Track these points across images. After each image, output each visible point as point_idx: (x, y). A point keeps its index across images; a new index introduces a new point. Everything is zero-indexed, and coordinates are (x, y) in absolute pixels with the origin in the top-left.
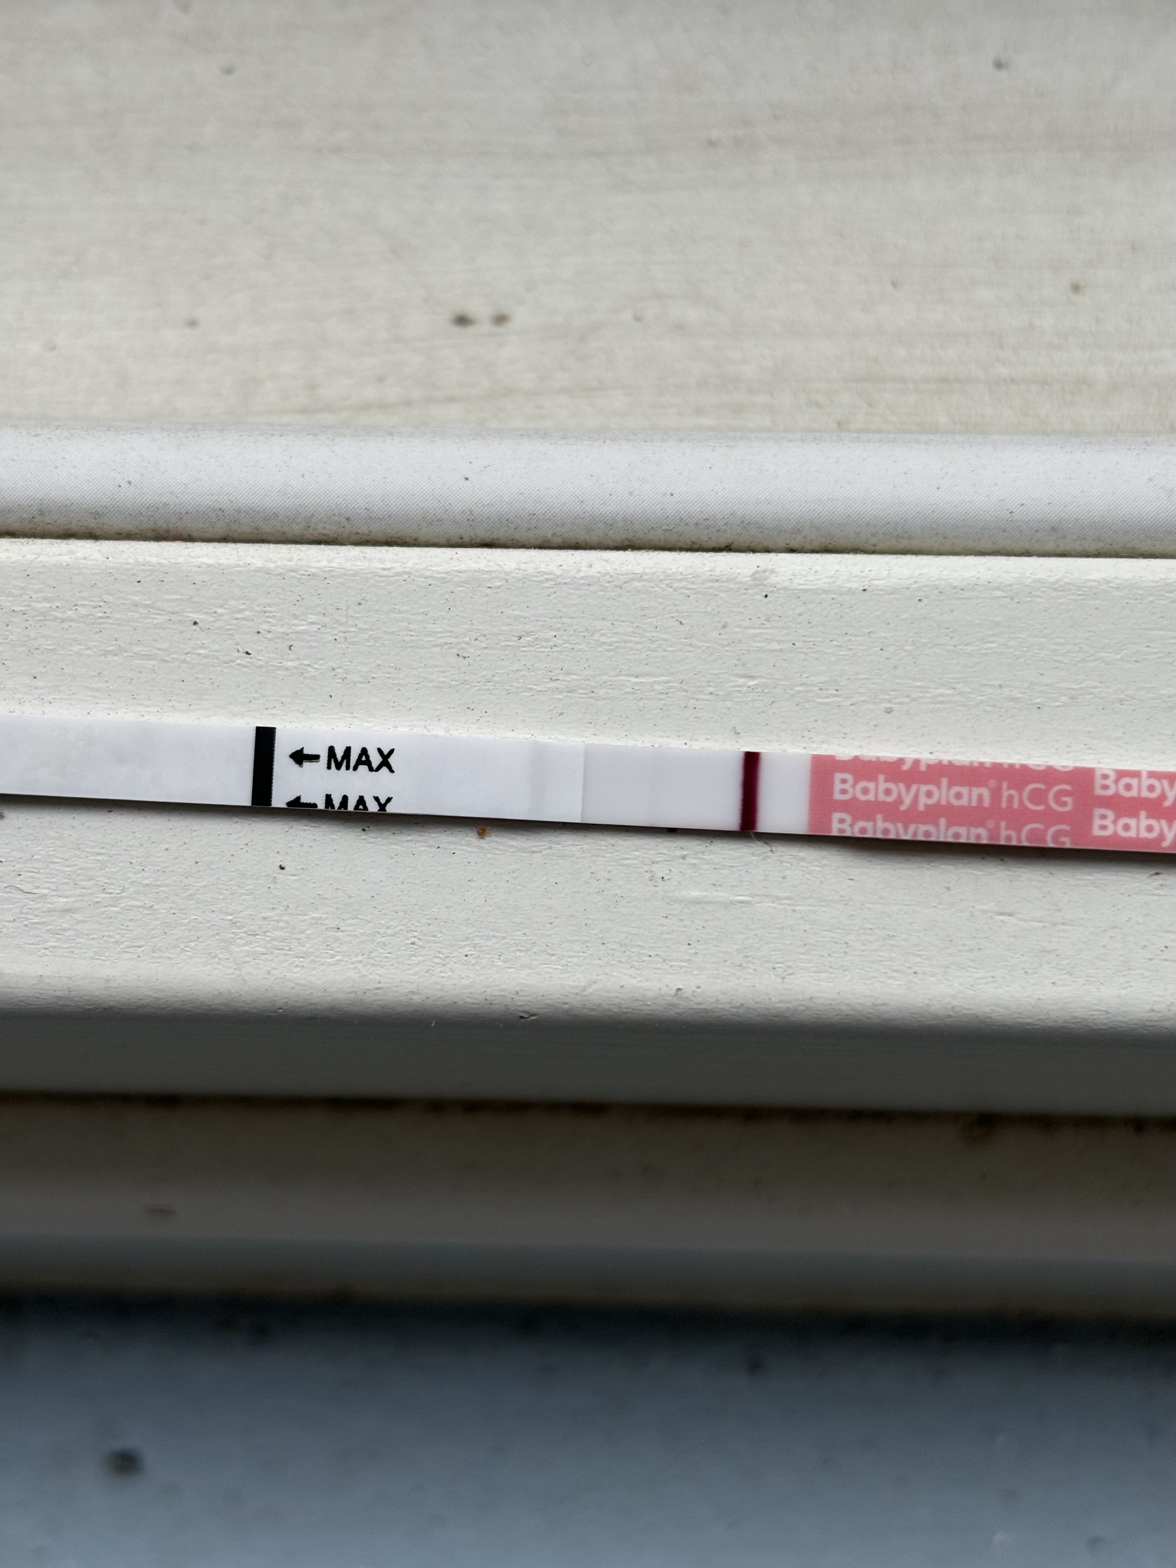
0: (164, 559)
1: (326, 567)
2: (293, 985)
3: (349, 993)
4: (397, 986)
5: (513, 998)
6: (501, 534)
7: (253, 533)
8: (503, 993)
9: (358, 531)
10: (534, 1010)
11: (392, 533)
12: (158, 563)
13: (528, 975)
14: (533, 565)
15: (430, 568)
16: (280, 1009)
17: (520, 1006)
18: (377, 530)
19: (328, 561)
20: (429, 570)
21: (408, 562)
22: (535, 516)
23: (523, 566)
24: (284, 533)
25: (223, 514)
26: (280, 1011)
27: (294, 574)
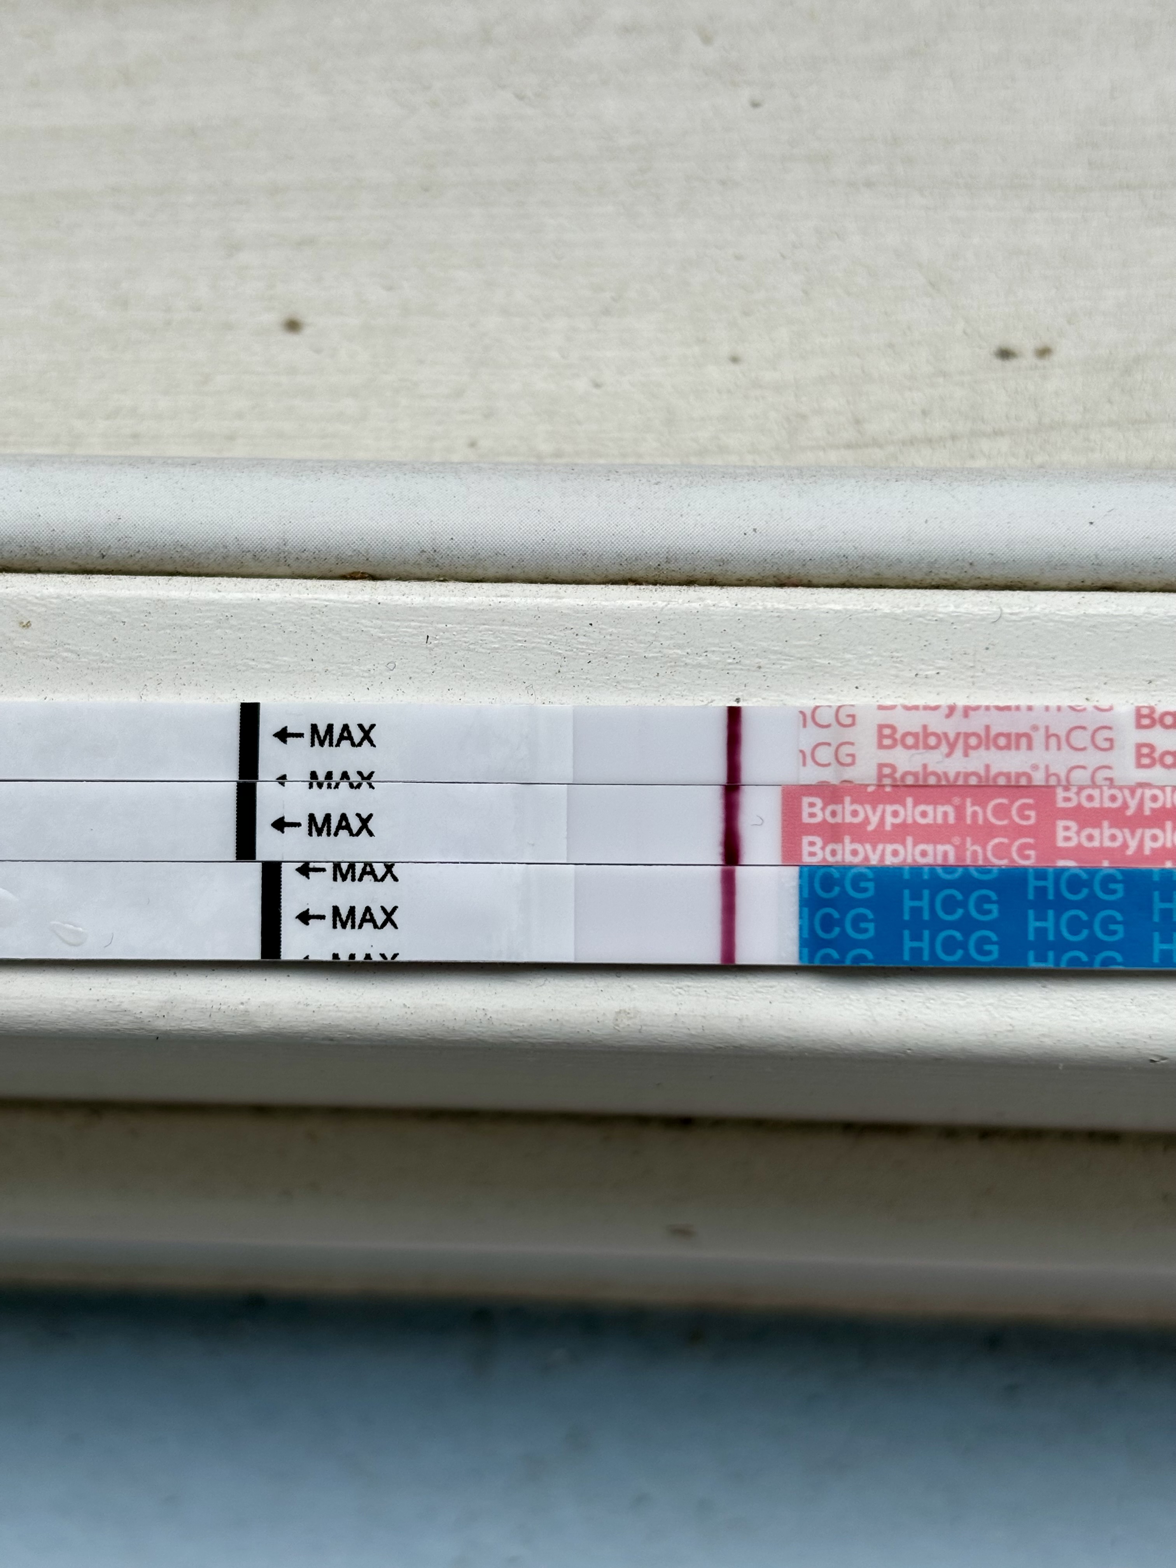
0: (792, 605)
1: (953, 612)
2: (924, 1027)
3: (980, 1035)
4: (1029, 1029)
5: (1145, 1042)
6: (1125, 578)
7: (873, 578)
8: (1134, 1037)
9: (980, 576)
10: (1165, 1055)
11: (1013, 575)
12: (786, 610)
13: (1162, 1020)
14: (1163, 610)
15: (1058, 612)
16: (909, 1049)
17: (1151, 1050)
18: (999, 575)
19: (956, 607)
20: (1058, 615)
21: (1036, 606)
22: (1161, 560)
23: (1153, 611)
24: (905, 578)
25: (847, 560)
26: (909, 1051)
27: (921, 619)
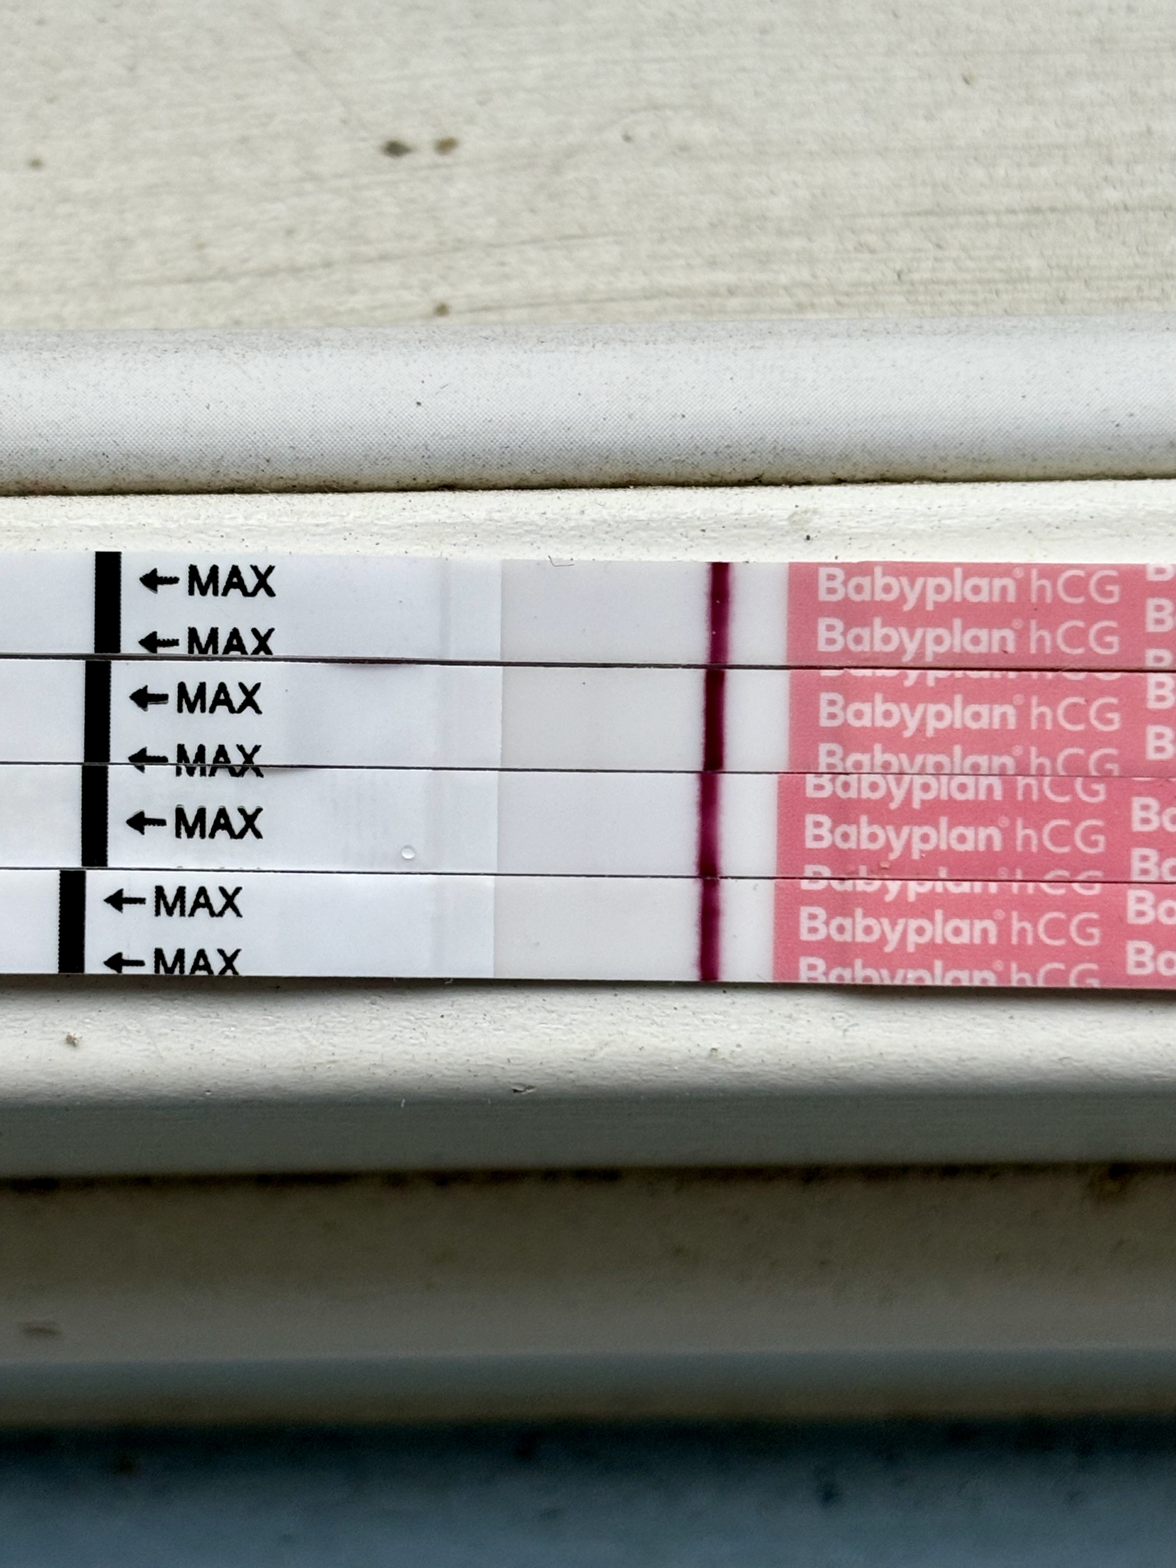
0: (35, 522)
1: (242, 525)
2: (224, 1061)
3: (295, 1069)
4: (356, 1058)
5: (503, 1068)
6: (466, 474)
7: (146, 482)
8: (490, 1062)
9: (282, 475)
10: (530, 1082)
11: (325, 474)
12: (27, 528)
13: (521, 1039)
14: (509, 514)
15: (376, 522)
16: (208, 1091)
17: (512, 1077)
18: (305, 473)
19: (246, 518)
20: (376, 525)
21: (348, 514)
22: (508, 449)
23: (496, 516)
24: (187, 480)
25: (107, 459)
26: (208, 1094)
27: (203, 536)
